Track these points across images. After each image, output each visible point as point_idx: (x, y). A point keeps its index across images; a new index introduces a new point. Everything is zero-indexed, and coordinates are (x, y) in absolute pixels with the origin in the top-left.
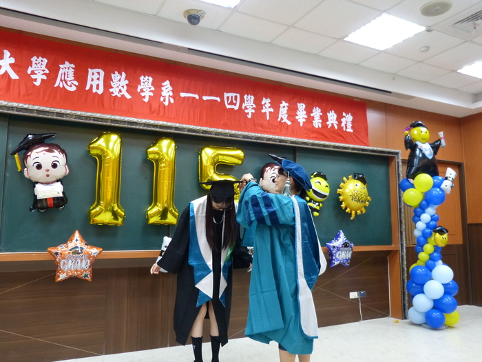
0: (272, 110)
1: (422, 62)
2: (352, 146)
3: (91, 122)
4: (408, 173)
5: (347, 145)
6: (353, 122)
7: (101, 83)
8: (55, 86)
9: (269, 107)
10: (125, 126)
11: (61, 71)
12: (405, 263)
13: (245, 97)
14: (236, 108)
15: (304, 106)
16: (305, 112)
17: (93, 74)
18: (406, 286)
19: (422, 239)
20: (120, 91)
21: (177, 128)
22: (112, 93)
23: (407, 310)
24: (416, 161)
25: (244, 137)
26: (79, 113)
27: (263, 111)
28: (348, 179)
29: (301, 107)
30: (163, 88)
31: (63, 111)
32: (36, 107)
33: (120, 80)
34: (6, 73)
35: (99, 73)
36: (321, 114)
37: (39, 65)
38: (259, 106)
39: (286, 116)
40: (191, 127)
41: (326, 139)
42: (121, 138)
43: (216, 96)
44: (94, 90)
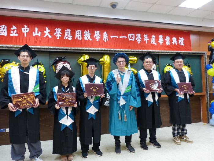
0: (148, 39)
2: (183, 52)
3: (78, 51)
4: (210, 62)
5: (181, 52)
6: (184, 41)
7: (81, 36)
8: (64, 38)
9: (147, 38)
10: (90, 51)
11: (66, 33)
12: (209, 100)
13: (137, 35)
14: (133, 40)
15: (162, 36)
16: (162, 39)
17: (77, 32)
18: (209, 109)
20: (88, 38)
21: (110, 51)
22: (85, 39)
23: (209, 120)
25: (137, 52)
26: (73, 48)
27: (144, 40)
29: (161, 37)
30: (104, 35)
31: (68, 48)
32: (58, 48)
33: (87, 34)
34: (47, 36)
35: (79, 32)
36: (170, 39)
37: (58, 31)
38: (143, 38)
39: (154, 41)
40: (115, 50)
41: (172, 49)
42: (89, 56)
43: (125, 36)
44: (78, 39)
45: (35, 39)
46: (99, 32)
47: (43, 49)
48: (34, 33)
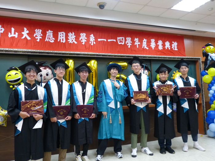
0: (139, 43)
1: (210, 15)
2: (177, 57)
3: (61, 55)
4: (205, 68)
5: (175, 57)
6: (177, 46)
7: (64, 38)
8: (45, 41)
9: (138, 42)
10: (75, 56)
11: (47, 34)
12: (205, 109)
13: (127, 38)
14: (123, 44)
15: (154, 40)
16: (155, 43)
17: (61, 34)
19: (212, 98)
20: (72, 41)
21: (97, 55)
22: (69, 42)
23: (206, 130)
24: (208, 62)
25: (127, 56)
26: (56, 52)
27: (135, 44)
28: (176, 72)
29: (153, 41)
30: (90, 38)
31: (49, 51)
32: (38, 51)
33: (72, 36)
34: (26, 37)
35: (63, 34)
36: (162, 43)
37: (38, 33)
38: (133, 42)
39: (146, 45)
40: (103, 54)
41: (165, 54)
42: (74, 61)
43: (114, 39)
44: (61, 41)
45: (11, 40)
46: (85, 34)
47: (21, 51)
48: (9, 33)
